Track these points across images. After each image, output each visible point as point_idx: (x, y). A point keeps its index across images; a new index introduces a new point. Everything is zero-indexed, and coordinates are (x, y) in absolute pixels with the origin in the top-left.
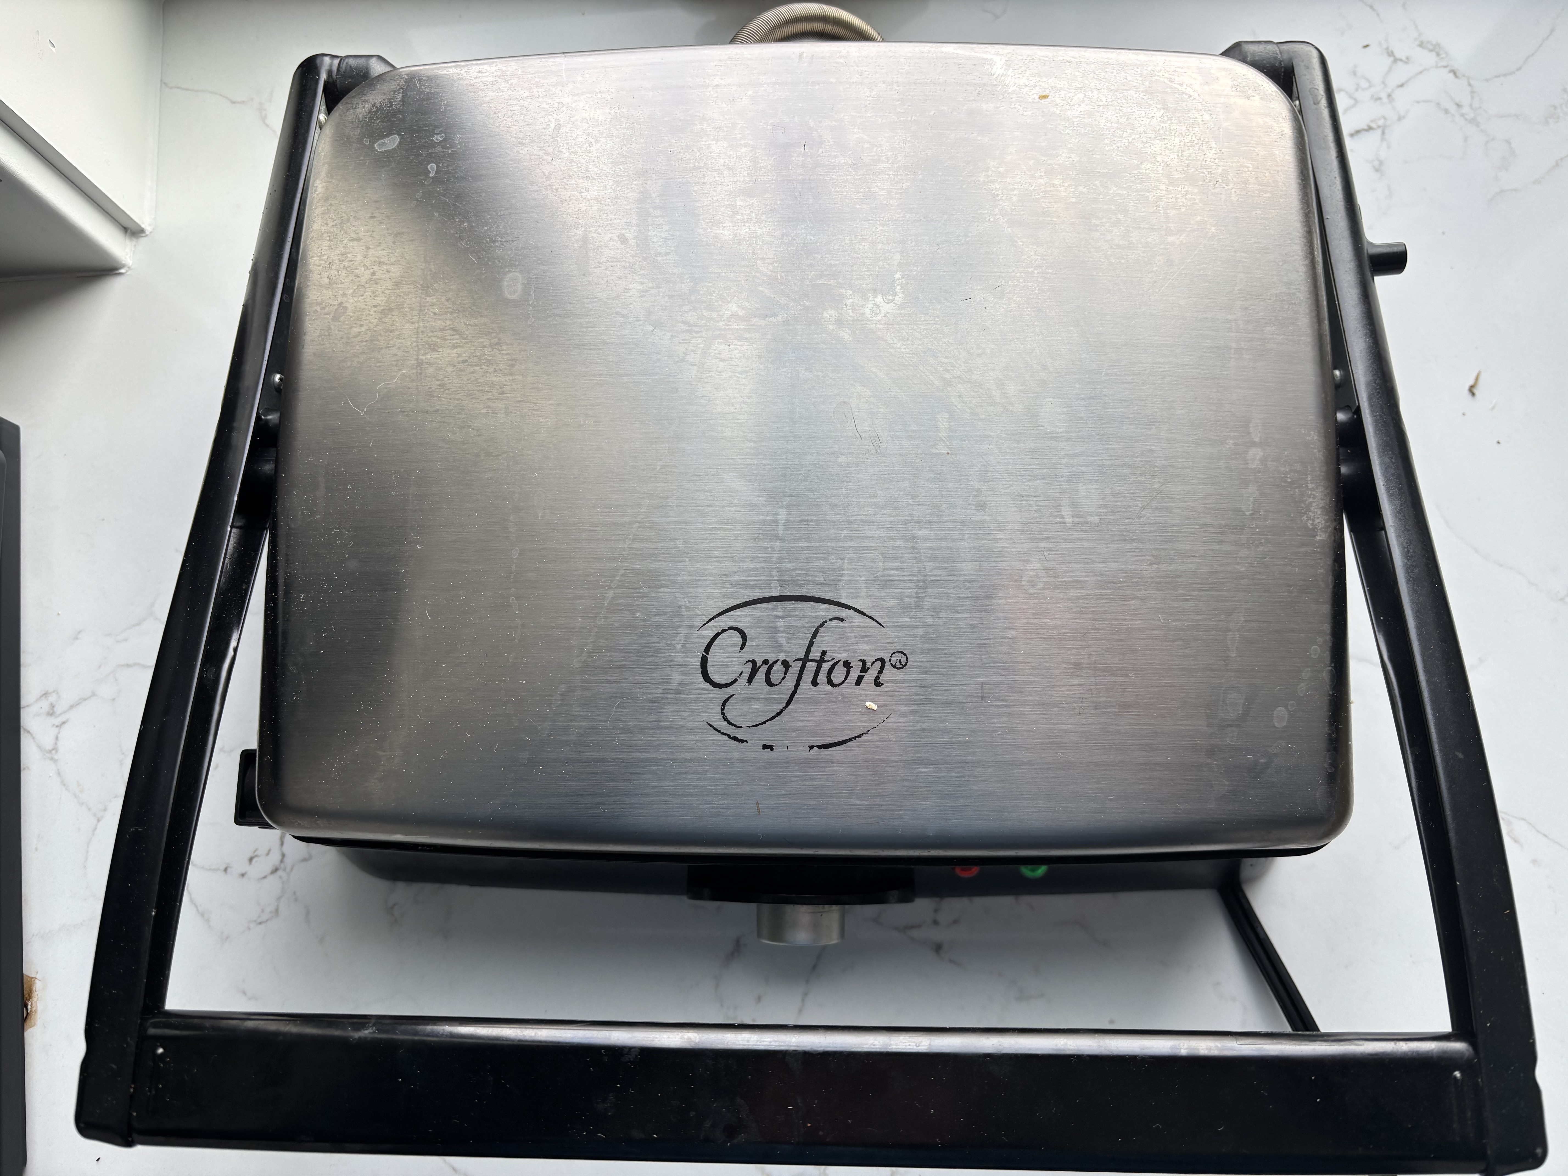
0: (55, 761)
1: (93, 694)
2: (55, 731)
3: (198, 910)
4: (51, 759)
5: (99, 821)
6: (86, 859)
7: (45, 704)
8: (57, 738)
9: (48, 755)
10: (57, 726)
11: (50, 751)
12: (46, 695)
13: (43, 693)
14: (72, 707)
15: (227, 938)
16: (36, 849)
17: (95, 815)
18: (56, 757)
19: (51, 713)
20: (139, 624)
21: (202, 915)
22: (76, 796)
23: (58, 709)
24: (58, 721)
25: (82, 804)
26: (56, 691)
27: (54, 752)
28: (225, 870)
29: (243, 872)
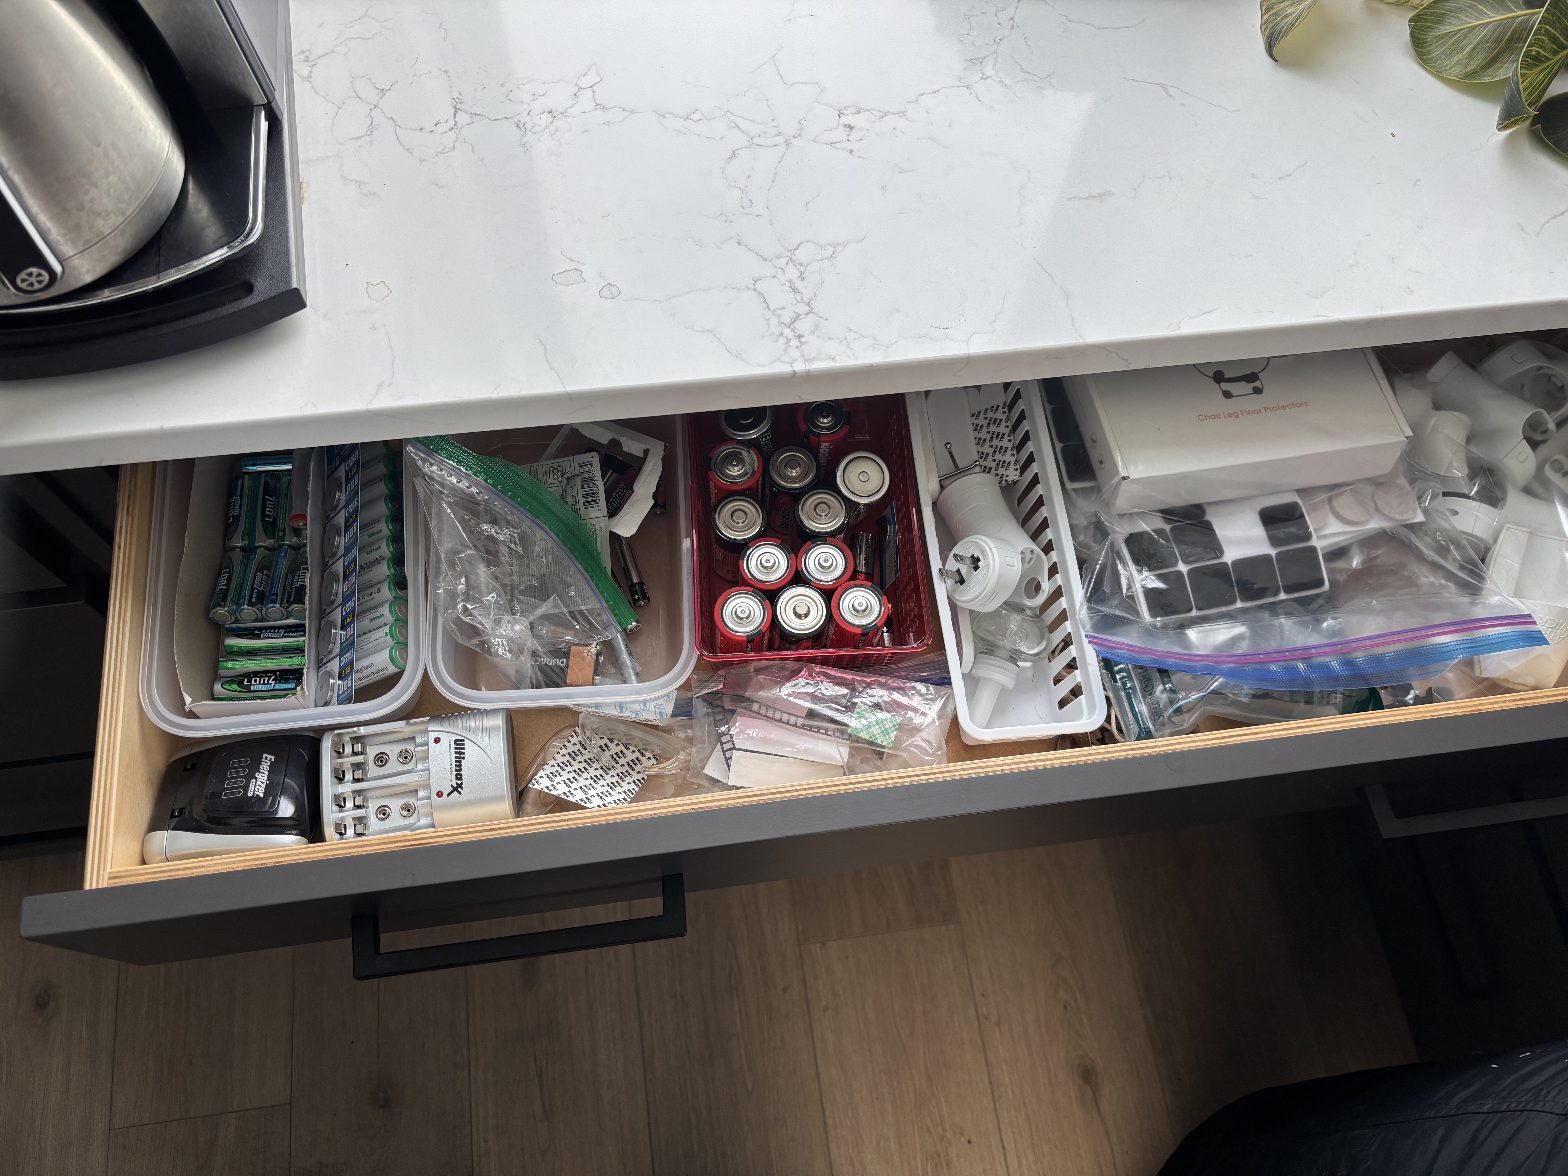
0: (311, 82)
1: (333, 51)
2: (308, 69)
4: (308, 81)
5: (339, 109)
6: (333, 126)
7: (303, 57)
8: (311, 72)
9: (307, 80)
10: (311, 66)
11: (307, 78)
12: (303, 52)
14: (320, 57)
15: (423, 160)
16: (300, 123)
17: (337, 106)
18: (310, 80)
19: (307, 60)
20: (360, 19)
21: (408, 150)
22: (324, 98)
23: (311, 58)
24: (311, 64)
25: (328, 101)
26: (310, 51)
27: (310, 78)
28: (421, 130)
29: (432, 130)
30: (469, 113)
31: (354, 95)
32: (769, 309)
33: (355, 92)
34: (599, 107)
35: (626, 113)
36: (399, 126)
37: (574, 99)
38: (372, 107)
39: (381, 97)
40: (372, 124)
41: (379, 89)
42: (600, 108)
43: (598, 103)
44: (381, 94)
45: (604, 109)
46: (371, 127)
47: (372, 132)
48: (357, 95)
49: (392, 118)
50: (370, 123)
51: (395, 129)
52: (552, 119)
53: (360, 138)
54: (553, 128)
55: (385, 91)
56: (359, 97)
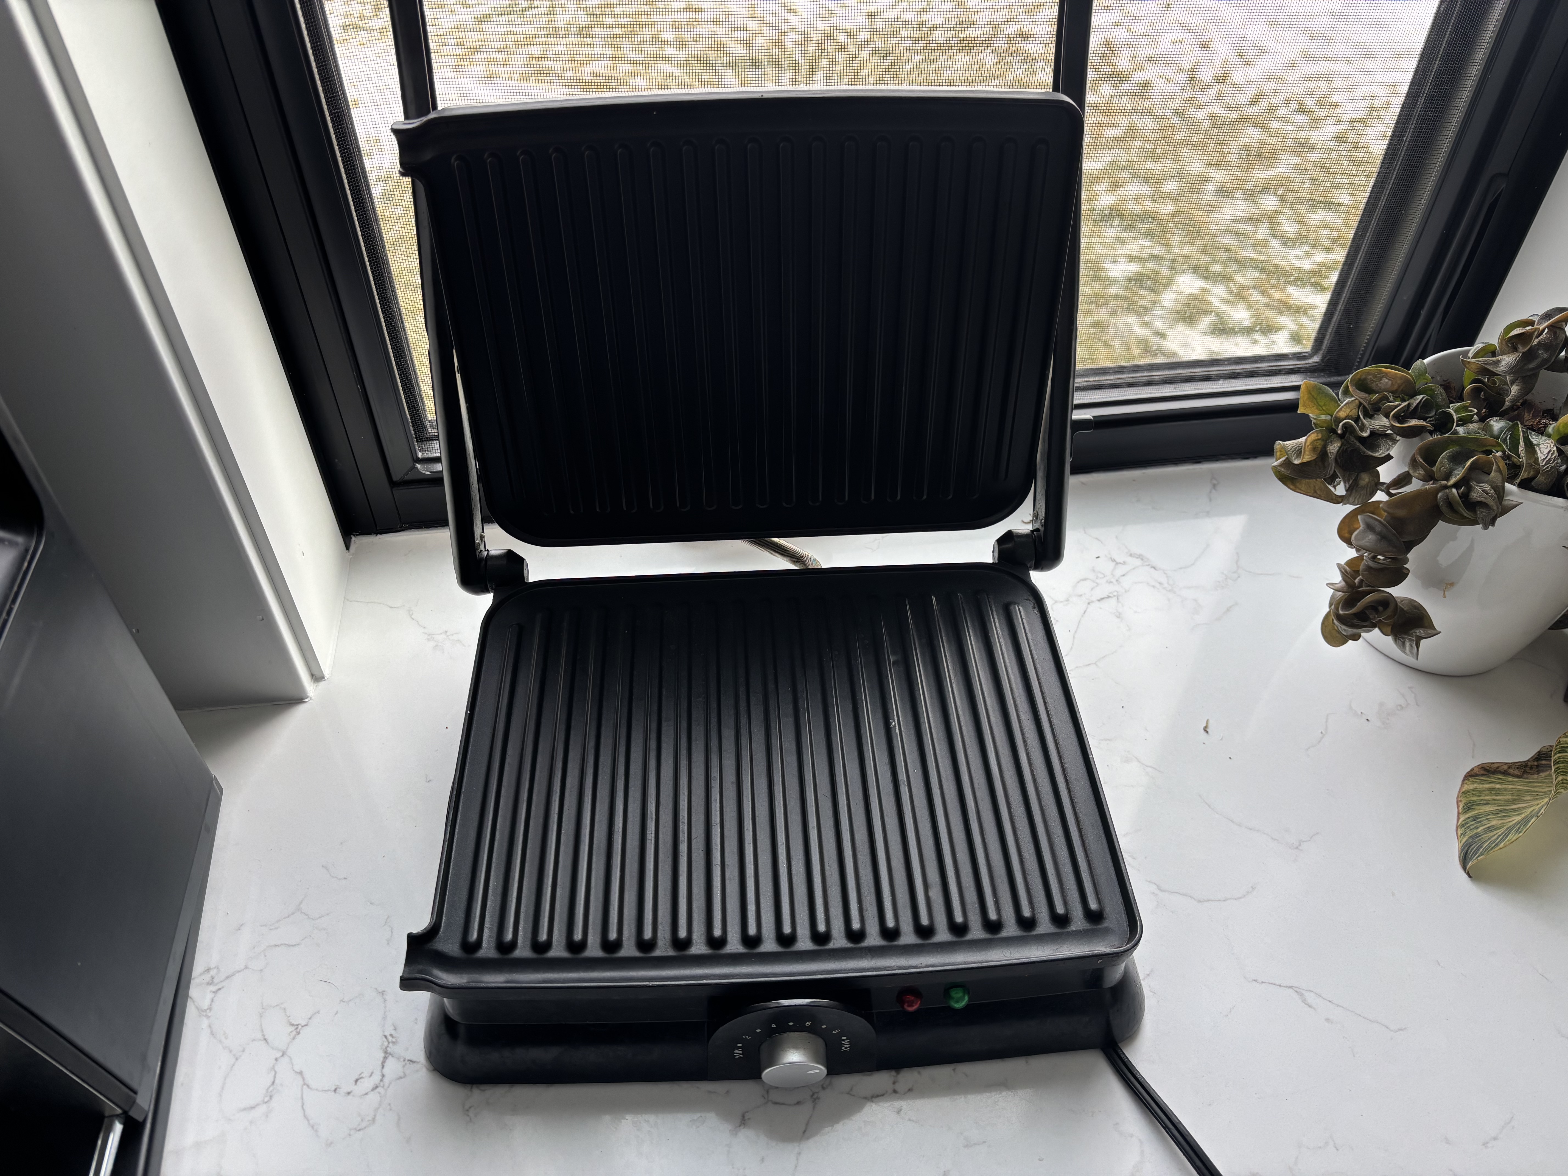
0: (207, 1017)
1: (246, 968)
2: (212, 995)
3: (309, 1124)
4: (204, 1016)
5: (237, 1059)
7: (207, 977)
8: (212, 1001)
9: (203, 1013)
10: (214, 992)
11: (204, 1010)
12: (208, 970)
13: (206, 969)
14: (228, 977)
15: (331, 1143)
17: (234, 1055)
18: (209, 1014)
19: (211, 983)
21: (313, 1127)
23: (216, 980)
24: (215, 989)
25: (225, 1049)
26: (217, 968)
27: (208, 1011)
28: (335, 1090)
29: (349, 1091)
30: (402, 1060)
31: (259, 1036)
33: (262, 1031)
36: (308, 1086)
38: (279, 1054)
39: (294, 1039)
40: (273, 1082)
41: (293, 1025)
44: (294, 1033)
46: (271, 1088)
47: (271, 1097)
48: (263, 1035)
49: (301, 1073)
50: (269, 1083)
51: (302, 1090)
53: (253, 1108)
55: (300, 1027)
56: (265, 1039)
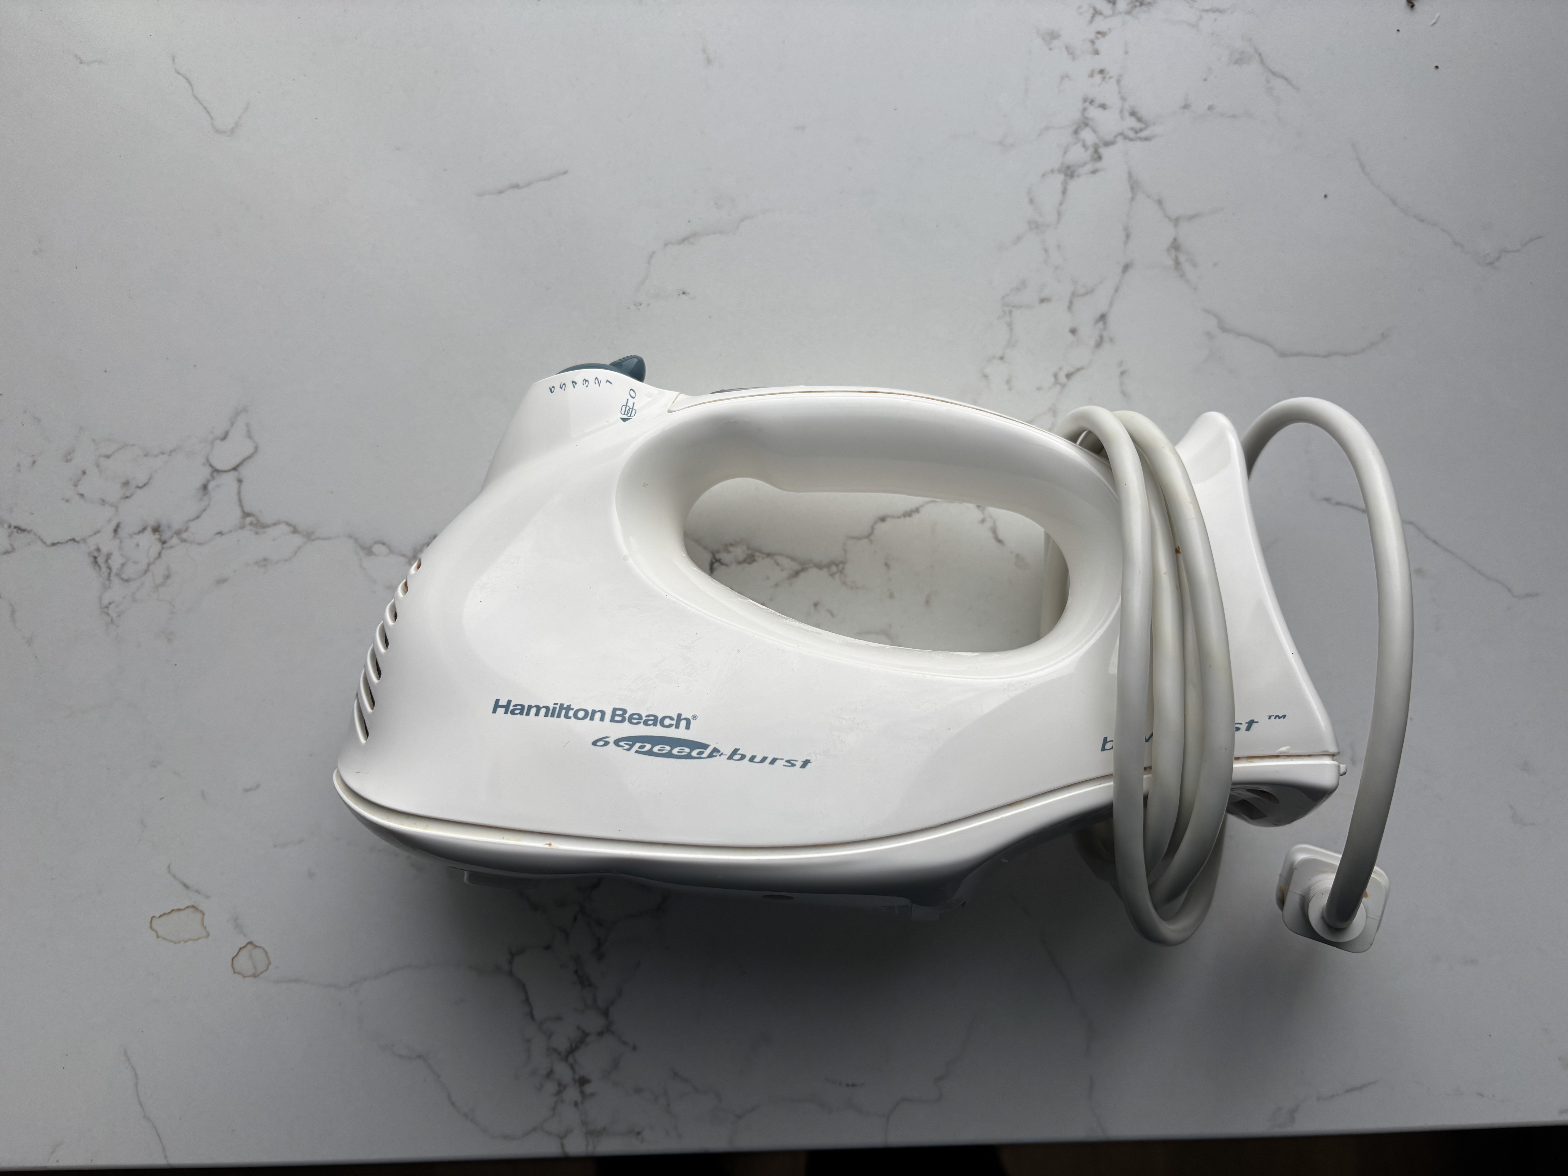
32: (532, 1017)
34: (249, 520)
35: (298, 540)
37: (201, 500)
42: (251, 524)
43: (247, 509)
45: (260, 526)
52: (158, 546)
54: (158, 570)
